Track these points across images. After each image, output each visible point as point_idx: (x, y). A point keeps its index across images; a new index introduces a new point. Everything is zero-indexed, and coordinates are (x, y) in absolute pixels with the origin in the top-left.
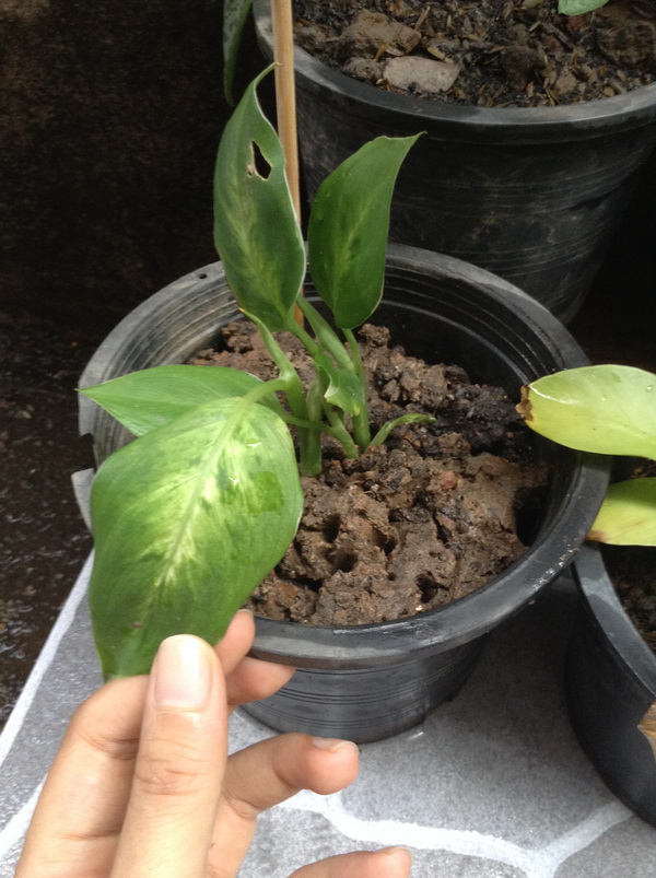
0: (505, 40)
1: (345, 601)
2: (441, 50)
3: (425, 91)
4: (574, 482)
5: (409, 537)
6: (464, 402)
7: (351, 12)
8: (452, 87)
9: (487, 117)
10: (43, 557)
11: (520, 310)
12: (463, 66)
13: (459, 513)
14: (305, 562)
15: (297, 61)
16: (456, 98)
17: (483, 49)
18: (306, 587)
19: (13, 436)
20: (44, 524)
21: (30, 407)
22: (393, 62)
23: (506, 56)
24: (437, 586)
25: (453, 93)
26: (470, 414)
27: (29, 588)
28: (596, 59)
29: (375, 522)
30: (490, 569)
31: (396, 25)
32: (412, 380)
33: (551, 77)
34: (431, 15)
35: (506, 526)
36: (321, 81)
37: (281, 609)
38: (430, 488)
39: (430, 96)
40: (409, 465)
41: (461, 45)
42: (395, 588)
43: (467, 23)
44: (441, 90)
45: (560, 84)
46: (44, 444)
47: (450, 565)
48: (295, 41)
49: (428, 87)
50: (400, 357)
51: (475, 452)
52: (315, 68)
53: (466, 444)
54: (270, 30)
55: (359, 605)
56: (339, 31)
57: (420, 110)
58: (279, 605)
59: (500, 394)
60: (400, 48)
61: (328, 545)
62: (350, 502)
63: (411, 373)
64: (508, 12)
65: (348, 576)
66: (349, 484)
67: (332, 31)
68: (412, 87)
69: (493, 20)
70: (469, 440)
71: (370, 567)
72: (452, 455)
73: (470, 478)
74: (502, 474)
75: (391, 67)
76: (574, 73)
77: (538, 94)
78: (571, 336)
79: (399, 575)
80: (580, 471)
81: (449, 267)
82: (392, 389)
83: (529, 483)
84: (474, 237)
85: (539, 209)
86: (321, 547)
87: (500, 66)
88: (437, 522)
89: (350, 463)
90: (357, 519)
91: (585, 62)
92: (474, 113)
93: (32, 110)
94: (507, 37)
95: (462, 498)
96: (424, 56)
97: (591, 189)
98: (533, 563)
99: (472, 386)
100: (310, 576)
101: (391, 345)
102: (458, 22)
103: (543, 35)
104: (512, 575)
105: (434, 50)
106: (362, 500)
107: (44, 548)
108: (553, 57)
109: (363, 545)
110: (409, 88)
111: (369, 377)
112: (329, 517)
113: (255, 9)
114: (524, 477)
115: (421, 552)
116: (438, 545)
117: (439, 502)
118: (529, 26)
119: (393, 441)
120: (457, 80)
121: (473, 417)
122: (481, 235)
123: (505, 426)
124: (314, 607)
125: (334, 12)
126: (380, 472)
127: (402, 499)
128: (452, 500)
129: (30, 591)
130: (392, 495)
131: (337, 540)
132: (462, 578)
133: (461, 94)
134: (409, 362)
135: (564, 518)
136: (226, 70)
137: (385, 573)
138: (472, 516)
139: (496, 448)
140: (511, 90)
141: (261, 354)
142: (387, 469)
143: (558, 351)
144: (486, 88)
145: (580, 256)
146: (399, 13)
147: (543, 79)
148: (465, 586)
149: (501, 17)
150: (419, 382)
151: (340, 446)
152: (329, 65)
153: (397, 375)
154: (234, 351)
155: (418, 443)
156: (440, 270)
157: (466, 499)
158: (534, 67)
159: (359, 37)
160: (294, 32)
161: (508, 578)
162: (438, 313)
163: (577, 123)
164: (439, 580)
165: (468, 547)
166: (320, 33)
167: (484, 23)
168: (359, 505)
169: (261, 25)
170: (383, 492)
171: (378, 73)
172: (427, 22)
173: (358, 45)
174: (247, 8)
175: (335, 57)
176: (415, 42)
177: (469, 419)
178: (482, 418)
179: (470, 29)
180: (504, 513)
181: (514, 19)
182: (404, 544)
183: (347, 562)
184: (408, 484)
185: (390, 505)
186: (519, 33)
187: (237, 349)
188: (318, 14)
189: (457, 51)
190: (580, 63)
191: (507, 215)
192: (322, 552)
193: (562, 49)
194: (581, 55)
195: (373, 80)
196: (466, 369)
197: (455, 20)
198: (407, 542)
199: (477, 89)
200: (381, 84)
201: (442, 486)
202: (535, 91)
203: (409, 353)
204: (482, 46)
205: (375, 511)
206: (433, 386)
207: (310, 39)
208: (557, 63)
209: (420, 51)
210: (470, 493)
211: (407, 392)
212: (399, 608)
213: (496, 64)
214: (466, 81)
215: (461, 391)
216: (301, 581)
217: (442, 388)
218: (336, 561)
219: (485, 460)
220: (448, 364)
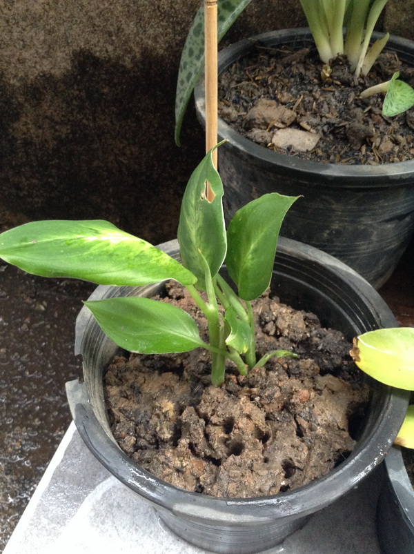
0: (348, 117)
1: (235, 477)
2: (308, 124)
3: (297, 151)
4: (386, 406)
5: (279, 433)
6: (316, 339)
7: (254, 98)
8: (314, 148)
9: (335, 170)
10: (46, 401)
11: (353, 284)
12: (322, 134)
13: (311, 417)
14: (210, 447)
15: (220, 129)
16: (316, 155)
17: (334, 124)
18: (211, 462)
19: (33, 321)
20: (48, 379)
21: (45, 303)
22: (279, 133)
23: (349, 129)
24: (295, 467)
25: (315, 152)
26: (320, 348)
27: (37, 420)
28: (406, 130)
29: (257, 422)
30: (331, 458)
31: (282, 108)
32: (283, 322)
33: (377, 142)
34: (303, 101)
35: (341, 427)
36: (234, 143)
37: (194, 478)
38: (292, 401)
39: (300, 154)
40: (280, 385)
41: (321, 120)
42: (268, 469)
43: (325, 106)
44: (307, 151)
45: (382, 147)
46: (52, 326)
47: (304, 454)
48: (219, 114)
49: (299, 148)
50: (276, 305)
51: (323, 372)
52: (230, 133)
53: (317, 367)
54: (204, 107)
55: (244, 480)
56: (246, 109)
57: (294, 165)
58: (193, 475)
59: (340, 336)
60: (283, 123)
61: (226, 436)
62: (241, 409)
63: (283, 318)
64: (351, 100)
65: (238, 458)
66: (240, 396)
67: (242, 109)
68: (289, 148)
69: (342, 104)
70: (318, 364)
71: (252, 453)
72: (307, 375)
73: (319, 392)
74: (340, 391)
75: (277, 135)
76: (391, 140)
77: (368, 153)
78: (385, 304)
79: (271, 459)
80: (390, 398)
81: (309, 253)
82: (270, 327)
83: (357, 398)
84: (325, 235)
85: (367, 221)
86: (221, 437)
87: (345, 134)
88: (297, 422)
89: (242, 378)
90: (245, 420)
91: (398, 132)
92: (327, 168)
93: (57, 127)
94: (350, 116)
95: (313, 406)
96: (297, 128)
97: (400, 210)
98: (357, 461)
99: (321, 329)
100: (213, 456)
101: (271, 297)
102: (320, 106)
103: (373, 115)
104: (344, 469)
105: (304, 124)
106: (249, 407)
107: (47, 394)
108: (378, 128)
109: (249, 438)
110: (288, 148)
111: (256, 319)
112: (228, 418)
113: (195, 93)
114: (354, 394)
115: (285, 444)
116: (297, 440)
117: (299, 409)
118: (364, 109)
119: (270, 366)
120: (318, 143)
121: (322, 350)
122: (329, 234)
123: (343, 358)
124: (216, 478)
125: (243, 96)
126: (261, 389)
127: (274, 407)
128: (307, 408)
129: (37, 422)
130: (268, 404)
131: (232, 433)
132: (311, 464)
133: (320, 153)
134: (282, 309)
135: (378, 431)
136: (176, 127)
137: (262, 457)
138: (319, 419)
139: (336, 372)
140: (351, 149)
141: (189, 301)
142: (266, 388)
143: (377, 314)
144: (336, 147)
145: (393, 246)
146: (283, 100)
147: (372, 143)
148: (314, 469)
149: (346, 103)
150: (287, 323)
151: (236, 366)
152: (239, 131)
153: (274, 319)
154: (172, 298)
155: (286, 366)
156: (303, 254)
157: (316, 407)
158: (366, 137)
159: (258, 116)
160: (218, 109)
161: (341, 471)
162: (301, 279)
163: (392, 176)
164: (297, 464)
165: (316, 441)
166: (234, 111)
167: (336, 106)
168: (246, 411)
169: (199, 103)
170: (263, 402)
171: (269, 139)
172: (300, 106)
173: (257, 121)
174: (190, 92)
175: (243, 126)
176: (293, 119)
177: (319, 351)
178: (327, 352)
179: (327, 110)
180: (340, 418)
181: (355, 104)
182: (274, 438)
183: (237, 449)
184: (279, 398)
185: (266, 410)
186: (358, 114)
187: (174, 297)
188: (234, 97)
189: (319, 125)
190: (395, 133)
191: (346, 224)
192: (222, 440)
193: (384, 123)
194: (396, 127)
195: (266, 144)
196: (318, 317)
197: (318, 104)
198: (277, 437)
199: (330, 149)
200: (270, 146)
201: (300, 400)
202: (366, 151)
203: (283, 301)
204: (334, 122)
205: (256, 415)
206: (296, 327)
207: (228, 115)
208: (381, 133)
209: (296, 124)
210: (318, 403)
211: (280, 330)
212: (270, 483)
213: (342, 132)
214: (323, 143)
215: (314, 332)
216: (208, 458)
217: (302, 329)
218: (231, 446)
219: (328, 380)
220: (307, 312)
